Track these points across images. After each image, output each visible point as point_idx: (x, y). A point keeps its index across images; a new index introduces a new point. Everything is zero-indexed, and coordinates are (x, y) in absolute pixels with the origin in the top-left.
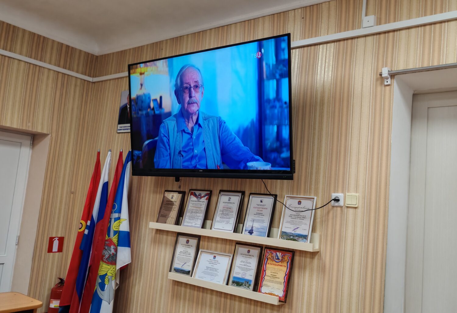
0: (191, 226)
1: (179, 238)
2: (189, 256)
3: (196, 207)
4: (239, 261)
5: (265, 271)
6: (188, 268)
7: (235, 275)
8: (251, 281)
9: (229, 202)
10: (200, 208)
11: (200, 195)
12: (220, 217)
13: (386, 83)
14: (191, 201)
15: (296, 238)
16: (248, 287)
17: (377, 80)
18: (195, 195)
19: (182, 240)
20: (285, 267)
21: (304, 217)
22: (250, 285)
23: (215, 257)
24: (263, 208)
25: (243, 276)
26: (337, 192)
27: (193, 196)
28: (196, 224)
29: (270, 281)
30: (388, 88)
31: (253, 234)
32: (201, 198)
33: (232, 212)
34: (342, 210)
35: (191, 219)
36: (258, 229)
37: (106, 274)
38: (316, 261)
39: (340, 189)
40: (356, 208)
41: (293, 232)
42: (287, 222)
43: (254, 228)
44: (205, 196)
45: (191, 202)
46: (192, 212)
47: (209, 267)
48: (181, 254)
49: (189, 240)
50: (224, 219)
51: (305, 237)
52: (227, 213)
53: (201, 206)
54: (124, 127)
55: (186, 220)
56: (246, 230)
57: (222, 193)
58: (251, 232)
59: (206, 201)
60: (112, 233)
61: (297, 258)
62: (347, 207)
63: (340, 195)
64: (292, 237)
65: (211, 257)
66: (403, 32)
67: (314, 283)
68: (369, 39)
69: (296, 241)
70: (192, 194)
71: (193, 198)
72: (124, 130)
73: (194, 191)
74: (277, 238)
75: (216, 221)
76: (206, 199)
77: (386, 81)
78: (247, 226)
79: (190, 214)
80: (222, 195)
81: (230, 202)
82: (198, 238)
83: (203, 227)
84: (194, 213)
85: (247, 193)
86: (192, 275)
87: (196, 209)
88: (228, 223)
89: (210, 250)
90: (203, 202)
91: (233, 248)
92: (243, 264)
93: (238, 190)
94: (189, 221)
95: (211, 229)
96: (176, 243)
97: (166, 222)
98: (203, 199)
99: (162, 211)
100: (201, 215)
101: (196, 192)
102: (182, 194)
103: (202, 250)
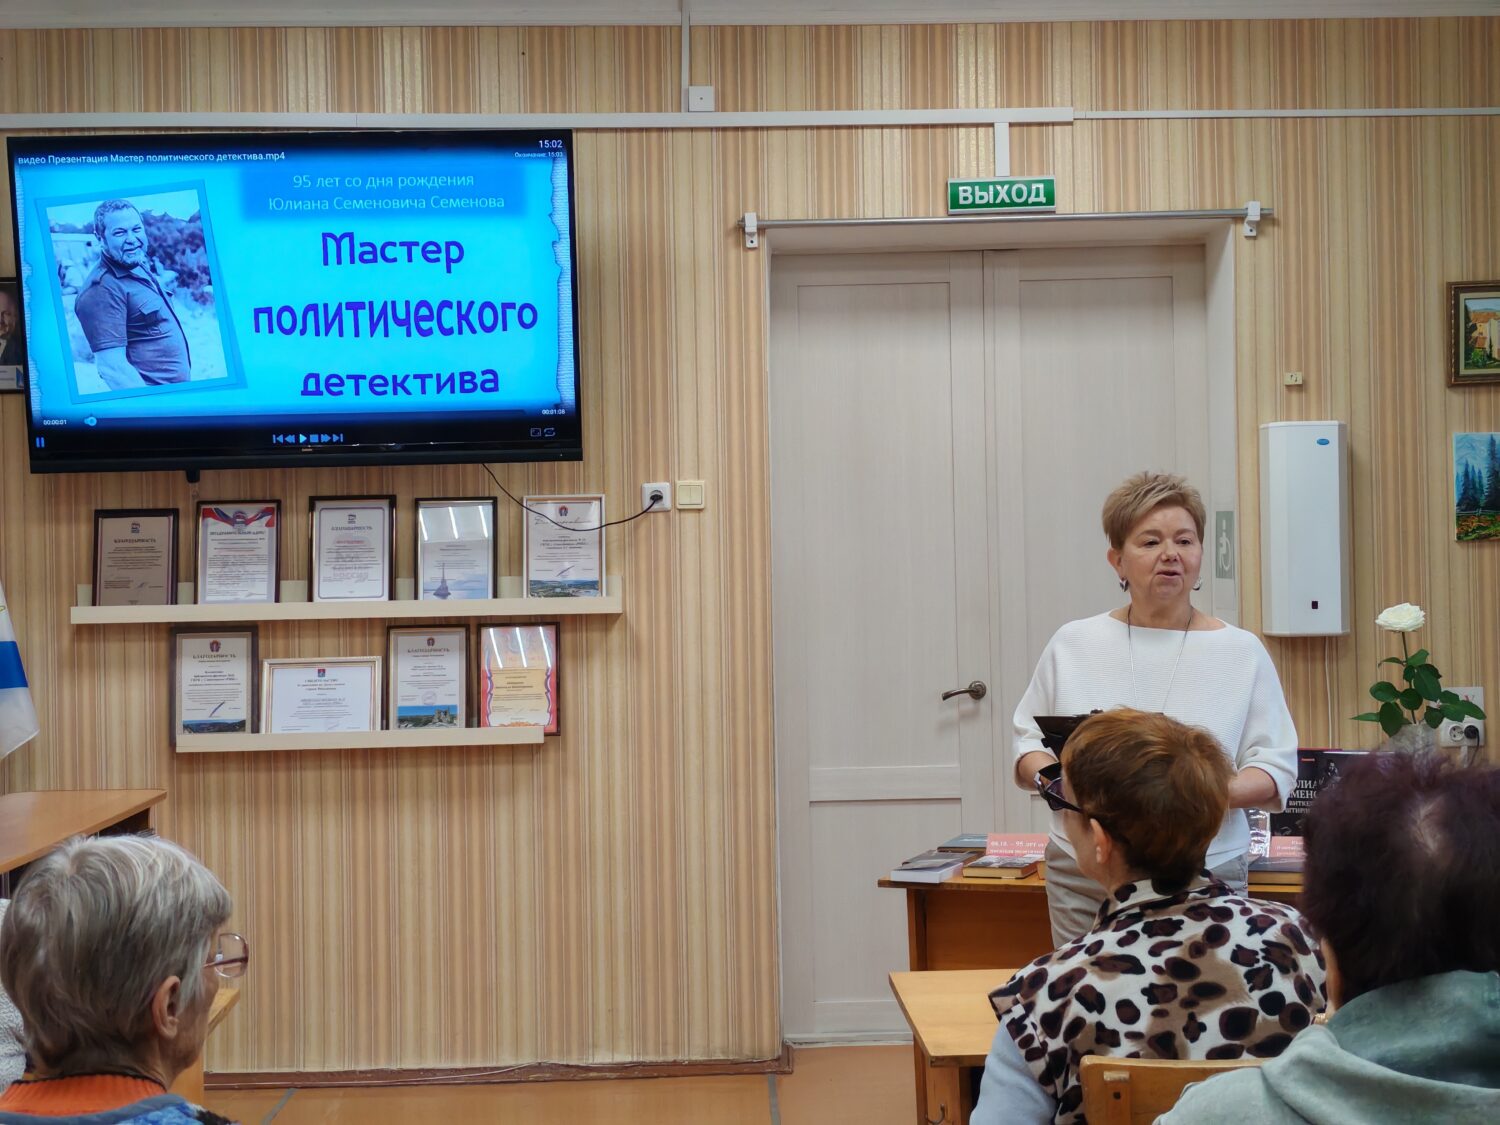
0: (236, 601)
1: (179, 640)
2: (231, 682)
3: (236, 550)
4: (404, 669)
5: (490, 678)
6: (240, 711)
7: (401, 703)
8: (454, 707)
9: (351, 525)
10: (252, 550)
11: (239, 514)
12: (334, 568)
13: (749, 245)
14: (212, 533)
15: (571, 591)
16: (451, 722)
17: (727, 234)
18: (224, 518)
19: (189, 645)
21: (581, 543)
22: (453, 717)
23: (322, 672)
25: (429, 702)
26: (655, 481)
27: (215, 517)
28: (251, 594)
29: (508, 698)
30: (751, 254)
31: (449, 597)
32: (247, 522)
33: (371, 550)
34: (668, 519)
35: (229, 582)
36: (460, 583)
38: (615, 635)
39: (661, 473)
40: (700, 510)
41: (559, 579)
42: (540, 558)
43: (449, 583)
44: (261, 518)
45: (210, 537)
46: (225, 565)
47: (310, 700)
48: (197, 682)
49: (218, 640)
50: (348, 571)
51: (593, 585)
52: (352, 555)
53: (255, 545)
55: (208, 587)
56: (425, 591)
57: (319, 505)
58: (442, 593)
59: (270, 532)
61: (567, 638)
62: (680, 510)
63: (664, 487)
64: (558, 590)
65: (312, 673)
66: (776, 134)
67: (617, 681)
68: (701, 136)
69: (572, 596)
70: (208, 514)
71: (212, 528)
73: (213, 507)
74: (522, 597)
75: (321, 579)
76: (269, 524)
77: (748, 238)
78: (427, 580)
79: (219, 570)
80: (323, 509)
81: (357, 525)
82: (249, 633)
83: (277, 600)
84: (234, 564)
85: (404, 500)
86: (256, 729)
87: (237, 554)
88: (362, 579)
89: (300, 657)
90: (260, 535)
91: (377, 641)
92: (421, 673)
93: (374, 492)
94: (223, 588)
95: (310, 599)
96: (173, 655)
97: (133, 602)
98: (254, 526)
99: (106, 572)
100: (265, 568)
101: (222, 507)
102: (172, 517)
103: (272, 660)
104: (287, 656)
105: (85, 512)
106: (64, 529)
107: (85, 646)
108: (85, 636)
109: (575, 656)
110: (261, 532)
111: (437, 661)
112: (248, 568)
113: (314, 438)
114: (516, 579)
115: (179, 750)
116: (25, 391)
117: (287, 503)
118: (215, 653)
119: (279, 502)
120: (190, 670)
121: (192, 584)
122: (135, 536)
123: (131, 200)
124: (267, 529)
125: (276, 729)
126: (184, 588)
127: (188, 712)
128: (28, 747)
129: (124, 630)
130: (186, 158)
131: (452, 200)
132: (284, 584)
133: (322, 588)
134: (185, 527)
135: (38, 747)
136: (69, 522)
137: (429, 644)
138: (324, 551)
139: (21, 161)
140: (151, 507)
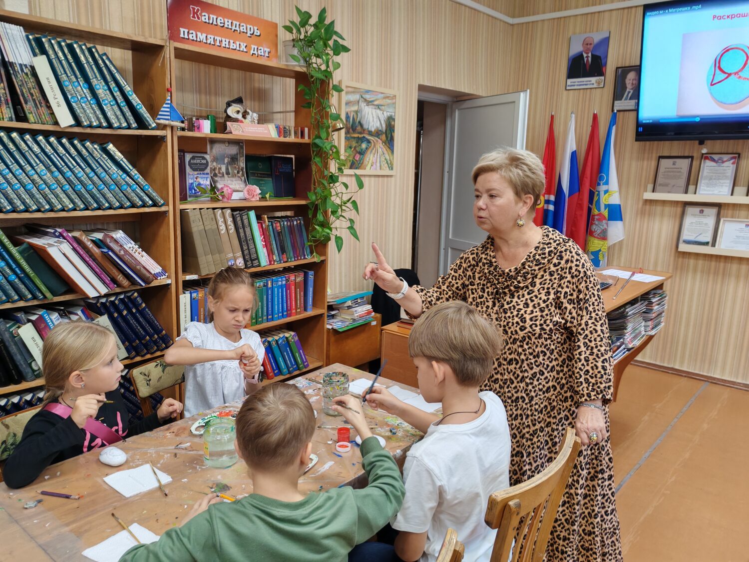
0: (713, 194)
1: (686, 208)
2: (706, 226)
3: (717, 173)
6: (708, 238)
10: (725, 173)
11: (720, 159)
14: (707, 166)
18: (713, 160)
19: (690, 210)
23: (747, 225)
27: (709, 160)
28: (720, 192)
32: (723, 162)
35: (711, 186)
37: (600, 250)
44: (730, 160)
45: (705, 168)
46: (711, 179)
47: (740, 236)
48: (692, 225)
49: (703, 209)
54: (578, 82)
55: (702, 188)
59: (733, 167)
60: (602, 207)
65: (743, 225)
70: (706, 158)
71: (708, 163)
72: (577, 85)
73: (709, 156)
76: (733, 163)
79: (707, 181)
82: (717, 208)
83: (732, 194)
84: (714, 179)
86: (714, 245)
87: (717, 175)
89: (738, 218)
90: (729, 167)
94: (708, 189)
96: (683, 214)
97: (669, 192)
98: (726, 164)
99: (660, 180)
100: (728, 181)
101: (714, 156)
102: (690, 159)
103: (725, 219)
104: (732, 217)
105: (655, 156)
106: (645, 162)
107: (648, 207)
108: (648, 203)
112: (721, 181)
115: (680, 250)
116: (637, 110)
117: (743, 155)
118: (701, 214)
120: (689, 221)
121: (695, 186)
122: (674, 166)
124: (732, 165)
125: (722, 247)
126: (691, 188)
127: (686, 235)
128: (621, 242)
129: (664, 202)
132: (736, 188)
134: (695, 163)
135: (625, 242)
136: (648, 159)
139: (648, 14)
140: (682, 155)
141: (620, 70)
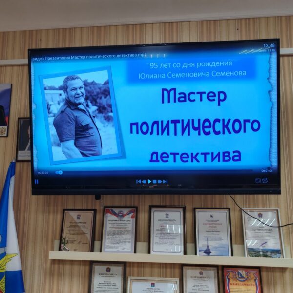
0: (118, 252)
2: (115, 287)
3: (119, 228)
4: (189, 286)
9: (167, 219)
10: (125, 228)
11: (121, 213)
12: (160, 238)
14: (109, 220)
15: (268, 254)
18: (115, 214)
19: (97, 268)
20: (254, 285)
21: (270, 231)
23: (153, 285)
24: (216, 224)
27: (111, 213)
28: (124, 249)
31: (211, 254)
32: (123, 216)
35: (115, 242)
36: (216, 247)
41: (262, 247)
42: (252, 237)
43: (210, 247)
44: (129, 214)
45: (108, 222)
46: (114, 234)
48: (100, 286)
50: (165, 240)
51: (278, 252)
53: (127, 226)
55: (107, 244)
56: (200, 251)
57: (153, 209)
58: (208, 252)
59: (133, 221)
61: (264, 274)
64: (261, 253)
65: (149, 285)
69: (268, 257)
70: (108, 212)
71: (110, 217)
73: (110, 209)
74: (245, 256)
75: (154, 243)
78: (201, 245)
79: (111, 237)
80: (155, 211)
82: (122, 267)
83: (135, 252)
84: (117, 234)
85: (189, 208)
87: (119, 230)
88: (172, 244)
89: (143, 277)
91: (177, 271)
92: (197, 288)
93: (176, 204)
94: (113, 245)
95: (149, 252)
96: (91, 273)
97: (76, 250)
98: (126, 218)
99: (66, 236)
100: (130, 237)
101: (113, 209)
102: (93, 212)
103: (132, 278)
104: (138, 276)
105: (60, 209)
106: (51, 216)
108: (56, 264)
109: (268, 284)
110: (129, 221)
111: (204, 283)
112: (124, 236)
113: (155, 181)
114: (240, 246)
116: (32, 161)
117: (141, 208)
118: (108, 273)
119: (137, 208)
121: (100, 242)
122: (78, 221)
123: (79, 75)
124: (131, 219)
126: (97, 243)
130: (103, 56)
131: (221, 73)
132: (139, 244)
133: (155, 247)
134: (99, 217)
137: (200, 274)
138: (155, 230)
139: (33, 59)
140: (86, 208)
141: (22, 120)
